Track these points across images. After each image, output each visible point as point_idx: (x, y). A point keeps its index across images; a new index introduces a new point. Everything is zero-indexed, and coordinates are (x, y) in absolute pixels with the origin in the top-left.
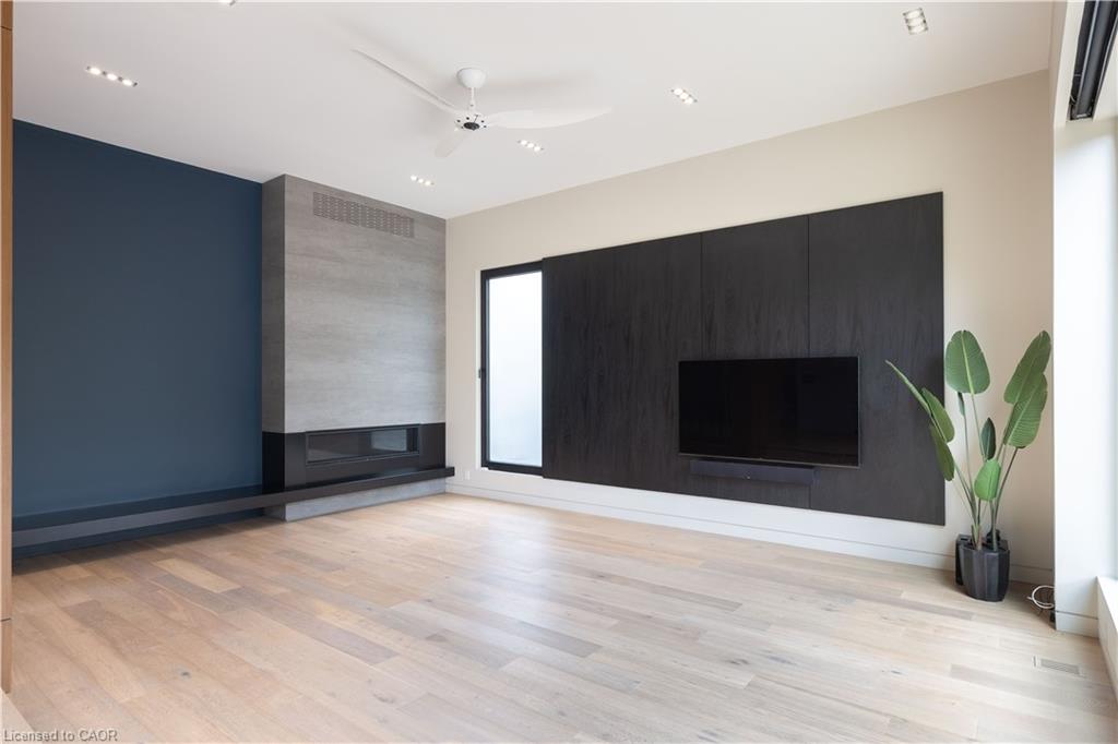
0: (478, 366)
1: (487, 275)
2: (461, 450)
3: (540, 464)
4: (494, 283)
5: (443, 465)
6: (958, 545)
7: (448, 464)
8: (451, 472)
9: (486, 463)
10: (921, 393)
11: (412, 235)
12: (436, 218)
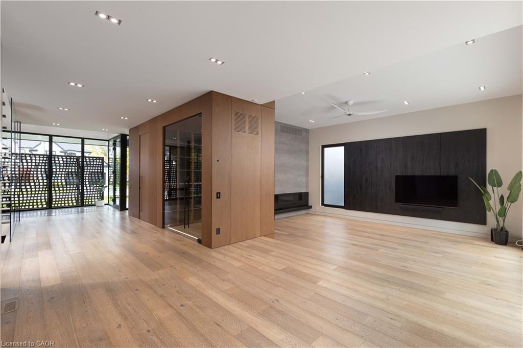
0: (321, 175)
1: (324, 147)
2: (314, 199)
3: (343, 205)
4: (326, 149)
5: (308, 205)
6: (492, 231)
7: (310, 205)
8: (311, 207)
9: (323, 204)
10: (480, 187)
11: (301, 135)
12: (306, 129)
